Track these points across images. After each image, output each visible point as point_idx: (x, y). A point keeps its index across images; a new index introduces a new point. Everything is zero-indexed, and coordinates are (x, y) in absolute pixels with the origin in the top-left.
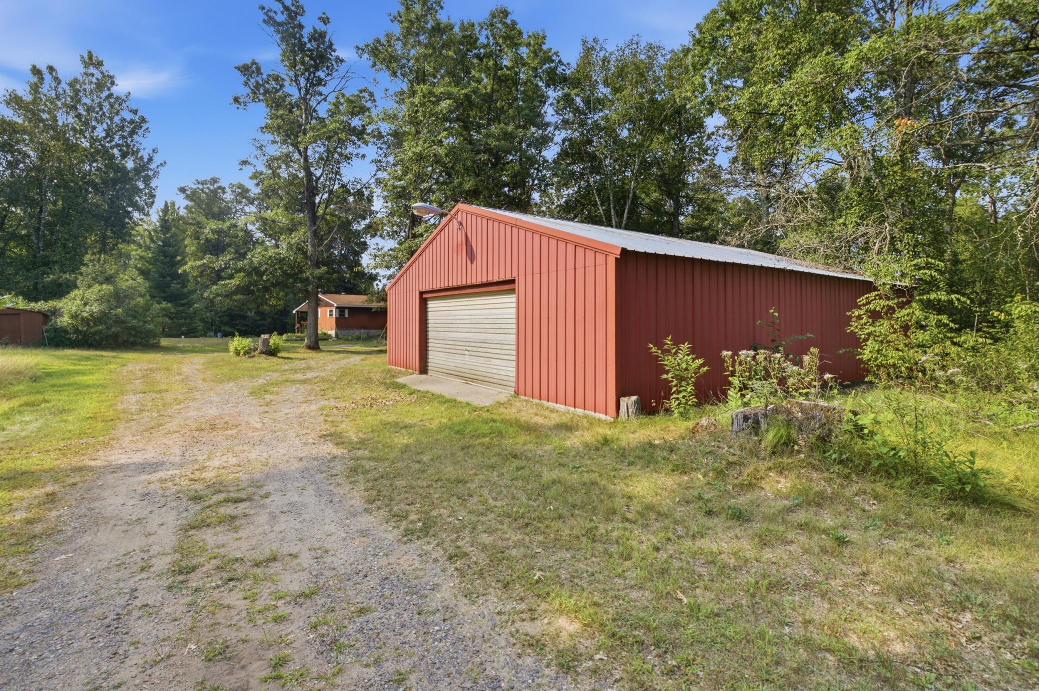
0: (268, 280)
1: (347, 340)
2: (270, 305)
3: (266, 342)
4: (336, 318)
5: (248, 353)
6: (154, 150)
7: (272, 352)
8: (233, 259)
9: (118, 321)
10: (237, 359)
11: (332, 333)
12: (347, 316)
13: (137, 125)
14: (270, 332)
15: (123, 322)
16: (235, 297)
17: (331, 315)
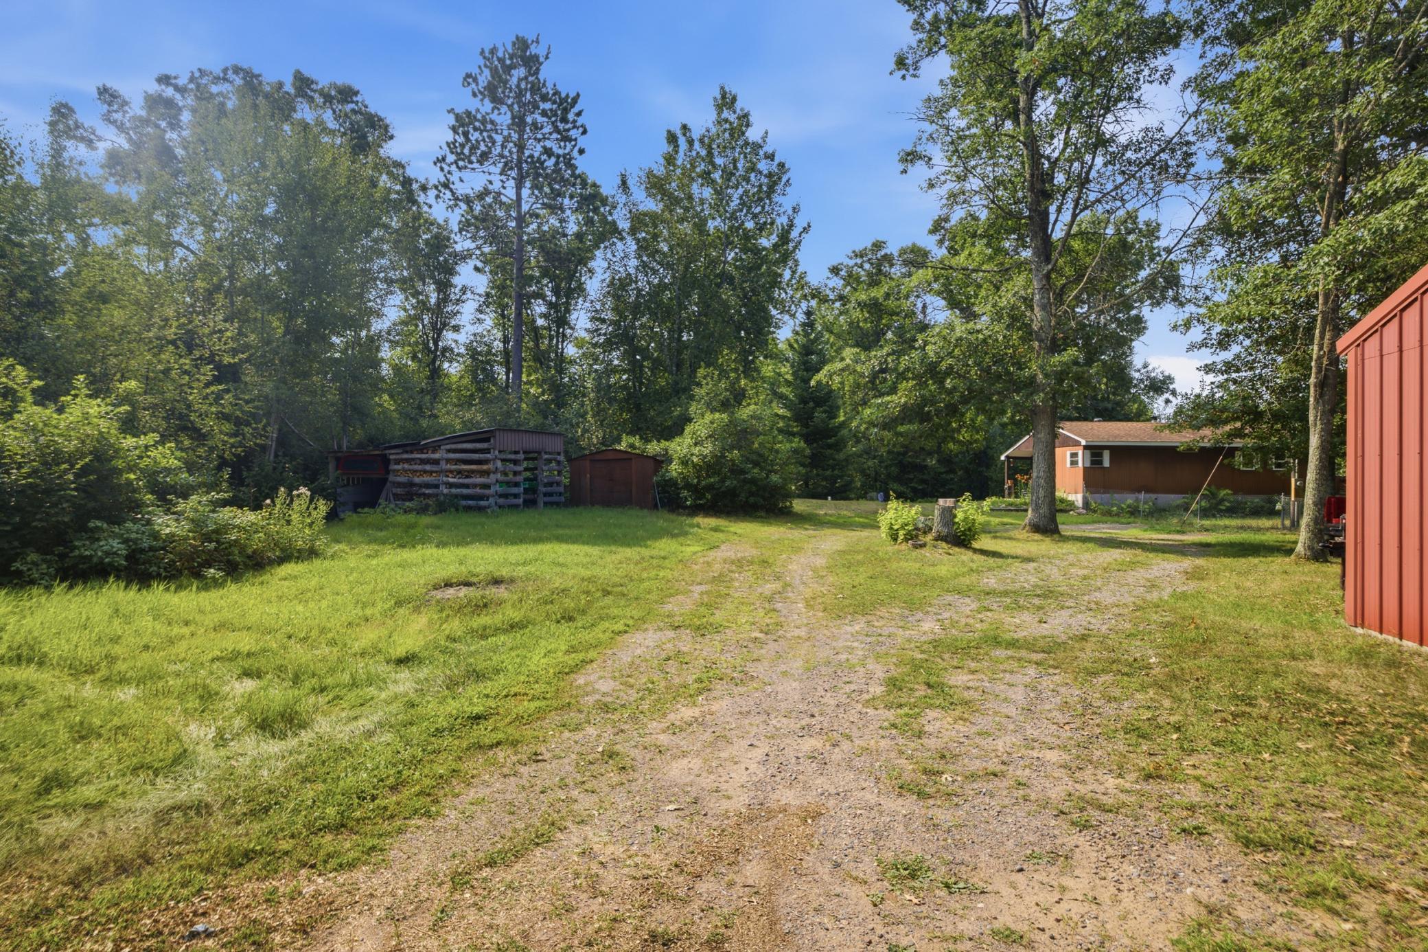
0: (954, 388)
1: (1108, 515)
2: (960, 442)
3: (948, 514)
4: (1085, 469)
5: (914, 536)
6: (794, 209)
7: (961, 539)
8: (893, 353)
9: (736, 471)
10: (891, 548)
11: (1078, 498)
12: (1106, 463)
13: (775, 180)
14: (956, 494)
15: (743, 472)
16: (901, 429)
17: (1074, 463)
